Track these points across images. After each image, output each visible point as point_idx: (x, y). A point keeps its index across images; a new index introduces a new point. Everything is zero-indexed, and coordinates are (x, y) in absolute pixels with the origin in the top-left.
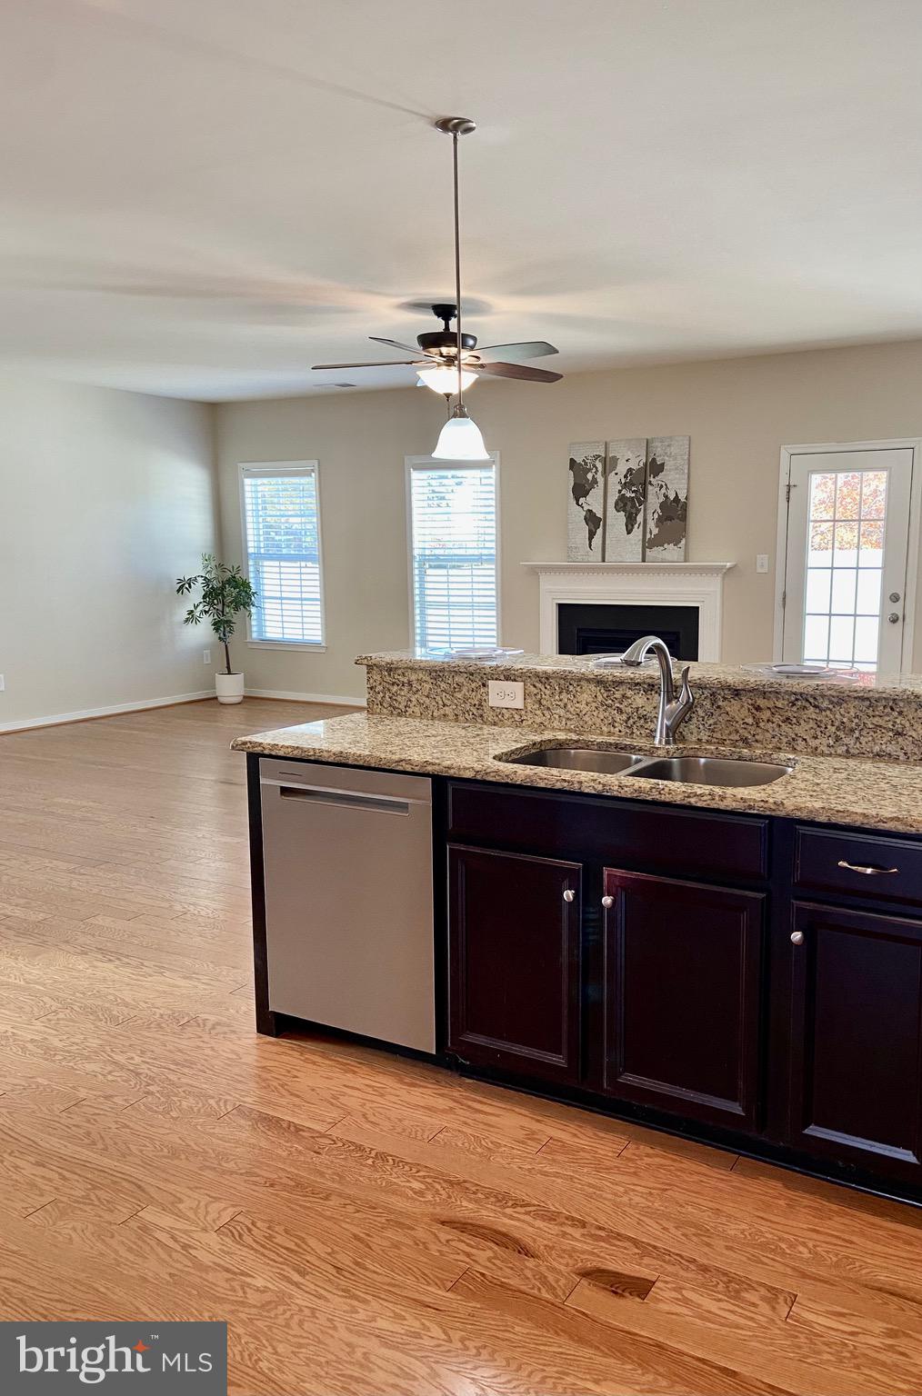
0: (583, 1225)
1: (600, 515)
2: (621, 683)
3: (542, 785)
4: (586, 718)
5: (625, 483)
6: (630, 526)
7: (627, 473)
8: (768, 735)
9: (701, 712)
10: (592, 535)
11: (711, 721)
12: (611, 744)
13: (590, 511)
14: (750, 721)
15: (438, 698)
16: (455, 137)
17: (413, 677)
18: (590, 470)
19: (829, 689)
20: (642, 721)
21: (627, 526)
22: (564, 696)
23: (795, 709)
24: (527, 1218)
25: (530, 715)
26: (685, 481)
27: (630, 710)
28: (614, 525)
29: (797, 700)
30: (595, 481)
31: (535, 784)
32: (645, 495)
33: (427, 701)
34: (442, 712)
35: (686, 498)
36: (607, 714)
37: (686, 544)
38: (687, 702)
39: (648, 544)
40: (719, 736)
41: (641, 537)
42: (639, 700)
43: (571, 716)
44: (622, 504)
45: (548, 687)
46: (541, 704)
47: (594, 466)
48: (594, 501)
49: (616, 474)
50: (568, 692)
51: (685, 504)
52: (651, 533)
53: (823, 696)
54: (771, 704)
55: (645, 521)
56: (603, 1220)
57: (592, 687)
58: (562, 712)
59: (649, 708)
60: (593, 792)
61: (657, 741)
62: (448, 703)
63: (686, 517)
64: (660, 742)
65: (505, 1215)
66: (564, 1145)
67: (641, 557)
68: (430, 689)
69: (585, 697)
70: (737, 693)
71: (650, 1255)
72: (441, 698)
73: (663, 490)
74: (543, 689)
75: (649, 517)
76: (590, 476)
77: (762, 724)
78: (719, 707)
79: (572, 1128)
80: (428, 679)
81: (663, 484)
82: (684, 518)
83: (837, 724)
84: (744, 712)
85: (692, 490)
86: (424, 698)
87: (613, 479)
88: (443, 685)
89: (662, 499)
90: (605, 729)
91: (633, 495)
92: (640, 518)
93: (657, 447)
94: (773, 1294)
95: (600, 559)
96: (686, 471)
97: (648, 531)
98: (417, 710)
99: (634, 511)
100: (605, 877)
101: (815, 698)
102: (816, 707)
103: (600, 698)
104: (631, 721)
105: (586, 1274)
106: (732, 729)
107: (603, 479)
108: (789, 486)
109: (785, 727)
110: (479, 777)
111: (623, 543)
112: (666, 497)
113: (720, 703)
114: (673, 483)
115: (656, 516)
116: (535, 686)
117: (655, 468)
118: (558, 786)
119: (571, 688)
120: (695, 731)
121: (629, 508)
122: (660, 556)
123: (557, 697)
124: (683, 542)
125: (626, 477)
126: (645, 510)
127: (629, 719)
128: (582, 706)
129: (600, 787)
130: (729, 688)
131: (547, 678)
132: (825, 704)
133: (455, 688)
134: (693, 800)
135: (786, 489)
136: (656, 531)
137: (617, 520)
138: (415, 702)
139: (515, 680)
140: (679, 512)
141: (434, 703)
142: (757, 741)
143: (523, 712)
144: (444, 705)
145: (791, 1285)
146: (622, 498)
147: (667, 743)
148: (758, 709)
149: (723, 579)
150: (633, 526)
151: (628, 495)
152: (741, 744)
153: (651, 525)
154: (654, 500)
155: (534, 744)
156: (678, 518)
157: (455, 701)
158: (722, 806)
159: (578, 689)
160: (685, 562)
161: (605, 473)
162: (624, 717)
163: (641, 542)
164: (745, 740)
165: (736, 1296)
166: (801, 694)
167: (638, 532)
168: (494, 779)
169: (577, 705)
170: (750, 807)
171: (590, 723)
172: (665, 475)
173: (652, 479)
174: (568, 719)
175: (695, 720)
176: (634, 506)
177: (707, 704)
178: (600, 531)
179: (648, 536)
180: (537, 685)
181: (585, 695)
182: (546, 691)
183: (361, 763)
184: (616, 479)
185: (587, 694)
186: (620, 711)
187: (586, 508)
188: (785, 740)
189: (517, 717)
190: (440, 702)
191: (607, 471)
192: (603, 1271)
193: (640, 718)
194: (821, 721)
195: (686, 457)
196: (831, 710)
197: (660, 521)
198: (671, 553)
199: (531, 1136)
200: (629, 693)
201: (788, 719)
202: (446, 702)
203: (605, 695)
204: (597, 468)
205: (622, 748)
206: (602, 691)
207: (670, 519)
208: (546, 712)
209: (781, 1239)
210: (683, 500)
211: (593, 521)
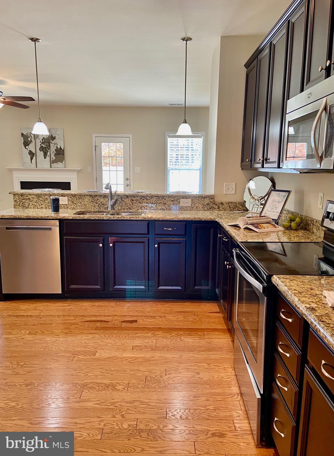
0: (117, 316)
1: (34, 152)
2: (97, 196)
3: (93, 219)
4: (87, 206)
5: (42, 142)
6: (45, 156)
7: (43, 139)
8: (135, 207)
9: (118, 202)
10: (32, 159)
11: (121, 204)
12: (97, 211)
13: (31, 151)
14: (131, 203)
15: (39, 203)
16: (35, 43)
17: (30, 197)
18: (29, 137)
19: (149, 195)
20: (103, 205)
21: (44, 156)
22: (80, 200)
23: (141, 200)
24: (103, 317)
25: (70, 206)
26: (63, 143)
27: (99, 203)
28: (39, 156)
29: (142, 198)
30: (31, 141)
31: (90, 219)
32: (49, 146)
33: (36, 204)
34: (41, 207)
35: (64, 148)
36: (93, 204)
37: (65, 163)
38: (116, 199)
39: (52, 162)
40: (123, 208)
41: (49, 160)
42: (102, 200)
43: (82, 205)
44: (42, 149)
45: (75, 198)
46: (73, 202)
47: (31, 136)
48: (31, 147)
49: (39, 139)
50: (81, 199)
51: (63, 151)
52: (53, 158)
53: (148, 196)
54: (136, 199)
55: (50, 155)
56: (120, 314)
57: (88, 197)
58: (80, 204)
59: (105, 202)
60: (107, 219)
61: (109, 210)
62: (43, 204)
63: (64, 154)
64: (110, 209)
65: (98, 318)
66: (102, 305)
67: (50, 166)
68: (37, 200)
69: (86, 200)
70: (127, 197)
71: (134, 317)
72: (41, 203)
73: (56, 145)
74: (74, 198)
75: (52, 153)
76: (29, 139)
77: (134, 204)
78: (123, 200)
79: (102, 302)
80: (36, 197)
81: (56, 143)
82: (63, 154)
83: (151, 203)
84: (129, 201)
85: (65, 146)
86: (35, 203)
87: (37, 140)
88: (41, 199)
89: (56, 148)
90: (92, 208)
91: (46, 146)
92: (48, 154)
93: (53, 131)
94: (161, 317)
95: (35, 167)
96: (63, 140)
97: (52, 158)
98: (32, 206)
99: (46, 151)
100: (110, 240)
101: (146, 197)
102: (146, 199)
103: (91, 200)
104: (100, 206)
105: (123, 322)
106: (126, 206)
107: (34, 140)
108: (95, 146)
109: (139, 204)
110: (74, 218)
111: (43, 162)
112: (57, 147)
113: (123, 199)
114: (59, 143)
115: (54, 153)
116: (71, 198)
117: (53, 138)
118: (97, 218)
119: (82, 198)
120: (117, 207)
121: (45, 150)
122: (56, 166)
123: (78, 200)
124: (64, 161)
125: (42, 140)
126: (50, 151)
127: (99, 205)
128: (86, 202)
129: (108, 218)
130: (126, 195)
131: (75, 195)
132: (148, 198)
133: (45, 200)
134: (132, 219)
135: (95, 147)
136: (54, 158)
137: (40, 154)
138: (31, 204)
139: (65, 196)
140: (62, 152)
141: (38, 204)
142: (133, 208)
143: (68, 205)
144: (42, 205)
145: (163, 315)
146: (42, 147)
147: (112, 210)
148: (133, 200)
149: (77, 173)
150: (46, 156)
151: (44, 146)
152: (129, 209)
153: (53, 156)
154: (53, 148)
155: (78, 212)
156: (61, 154)
157: (45, 203)
158: (139, 219)
159: (84, 198)
160: (65, 168)
161: (35, 138)
162: (98, 204)
163: (49, 162)
164: (130, 208)
165: (154, 318)
166: (143, 196)
167: (48, 158)
168: (78, 219)
169: (84, 202)
170: (145, 219)
171: (88, 207)
172: (56, 140)
173: (52, 141)
174: (82, 206)
175: (117, 204)
176: (46, 150)
177: (120, 200)
178: (34, 158)
179: (52, 159)
180: (72, 197)
181: (86, 199)
182: (75, 199)
183: (35, 218)
184: (39, 141)
185: (87, 199)
186: (97, 203)
187: (29, 150)
188: (139, 207)
189: (66, 207)
190: (40, 204)
191: (36, 138)
192: (125, 321)
193: (102, 205)
194: (148, 202)
195: (63, 135)
196: (150, 200)
197: (55, 155)
198: (60, 165)
199: (93, 306)
200: (99, 198)
201: (140, 202)
202: (42, 204)
203: (92, 199)
204: (32, 137)
205: (100, 212)
206: (91, 198)
207: (59, 154)
208: (75, 205)
209: (158, 309)
210: (63, 149)
211: (32, 155)
